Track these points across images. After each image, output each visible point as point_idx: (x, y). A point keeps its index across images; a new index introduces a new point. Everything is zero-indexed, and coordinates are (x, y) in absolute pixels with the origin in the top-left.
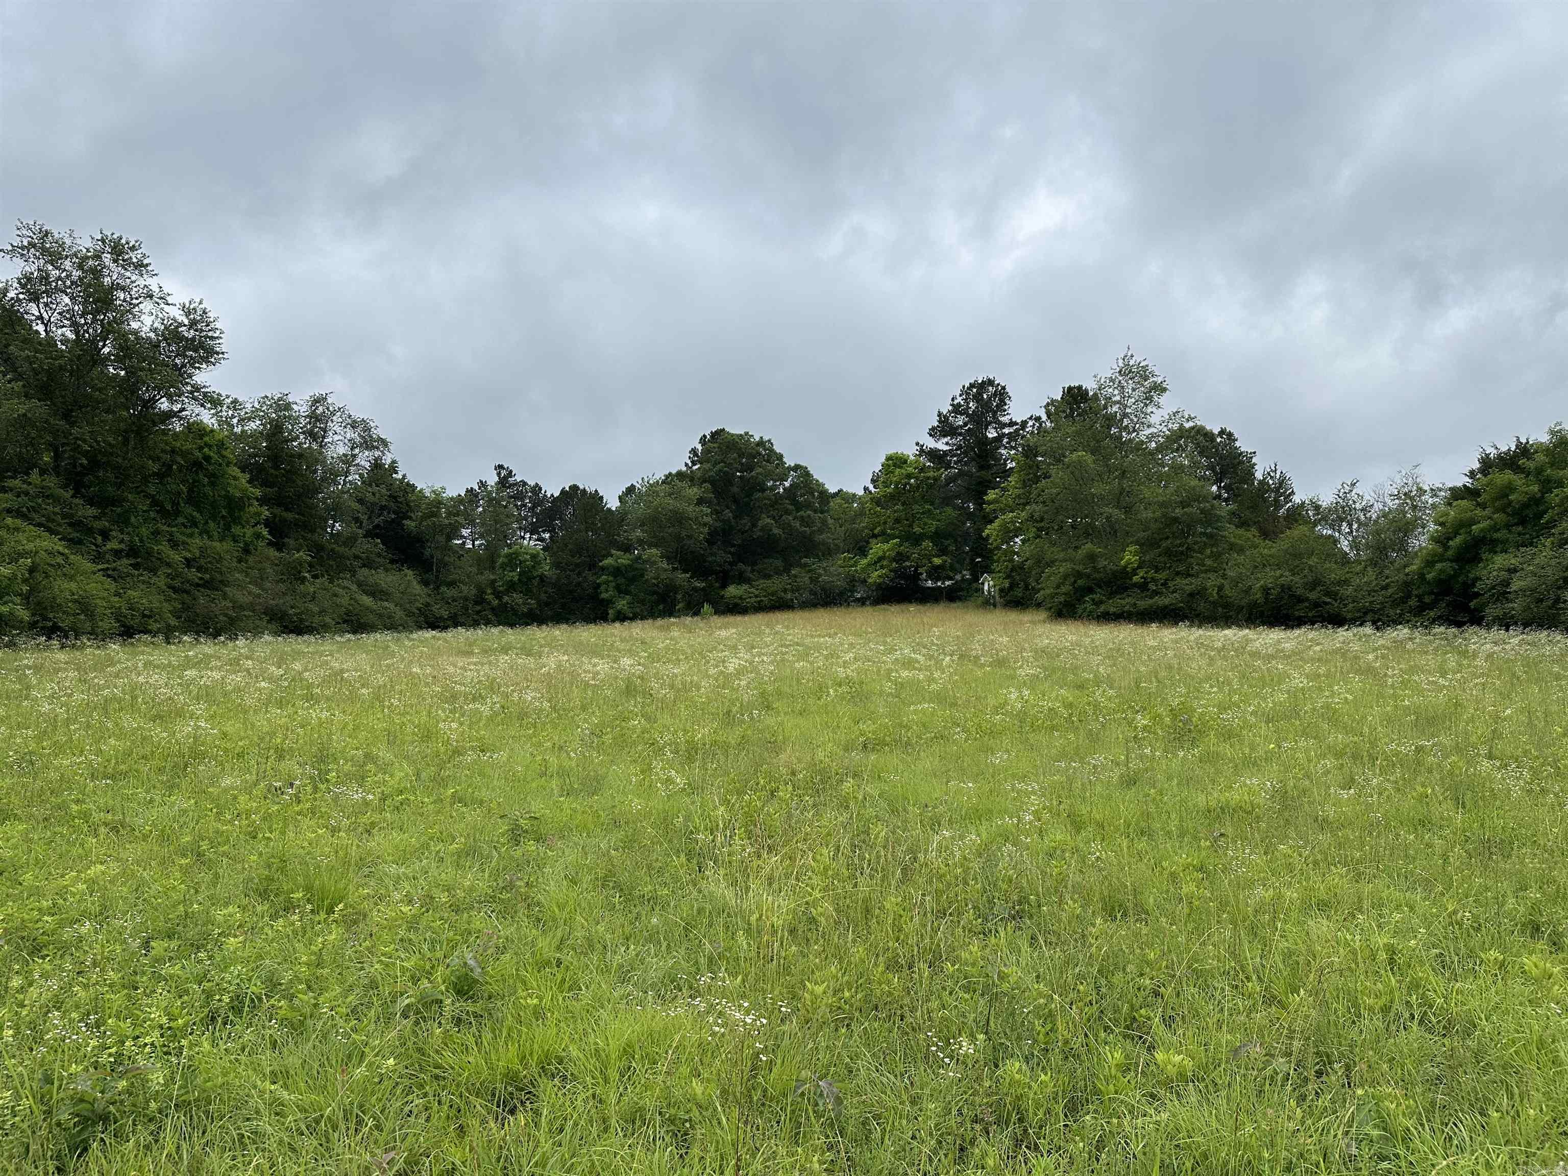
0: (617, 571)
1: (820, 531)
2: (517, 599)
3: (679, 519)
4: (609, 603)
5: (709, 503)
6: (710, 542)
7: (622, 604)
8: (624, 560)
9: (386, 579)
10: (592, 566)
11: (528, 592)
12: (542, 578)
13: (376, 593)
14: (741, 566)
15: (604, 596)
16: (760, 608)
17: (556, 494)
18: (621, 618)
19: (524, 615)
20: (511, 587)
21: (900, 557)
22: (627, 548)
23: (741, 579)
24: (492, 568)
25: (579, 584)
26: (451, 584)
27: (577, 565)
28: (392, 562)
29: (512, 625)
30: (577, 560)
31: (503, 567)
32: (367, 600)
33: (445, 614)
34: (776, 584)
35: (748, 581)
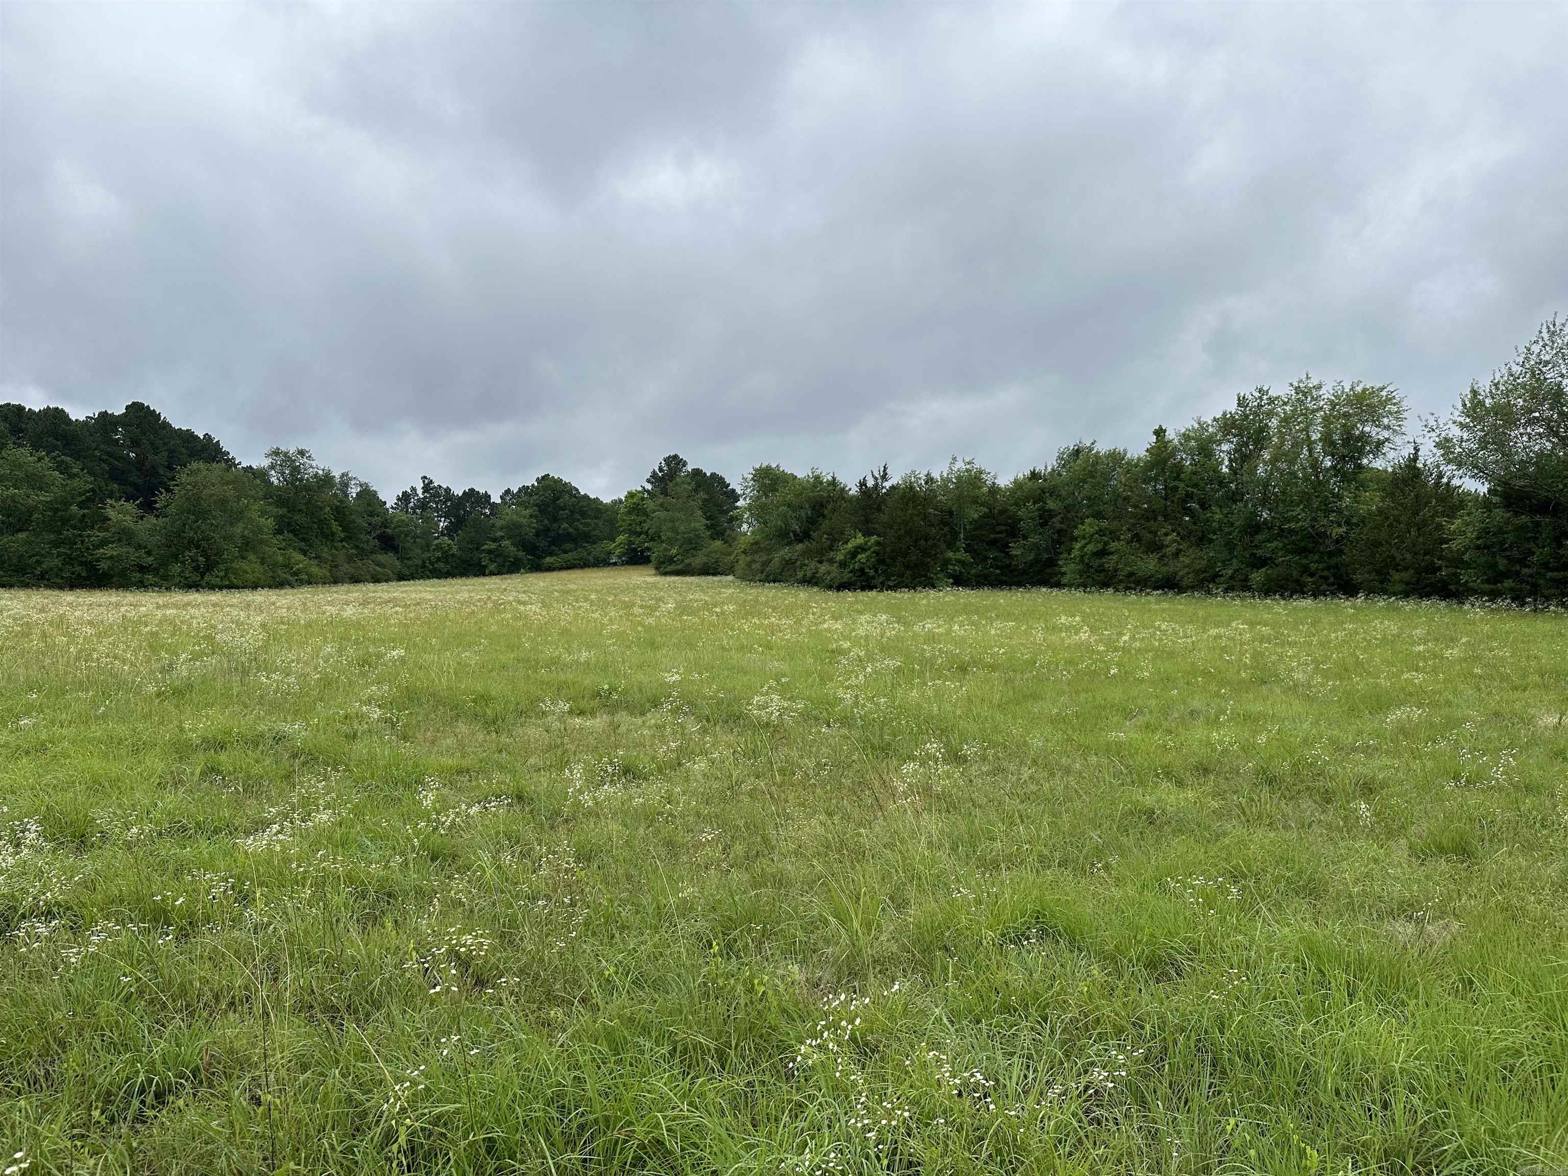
0: (490, 552)
1: (594, 529)
2: (441, 565)
3: (520, 526)
4: (485, 566)
5: (536, 517)
6: (537, 534)
7: (492, 567)
8: (493, 546)
9: (381, 557)
10: (477, 549)
11: (447, 562)
12: (453, 555)
13: (382, 565)
14: (553, 547)
15: (483, 563)
16: (561, 569)
17: (460, 495)
18: (492, 574)
19: (446, 573)
20: (438, 559)
21: (631, 543)
22: (495, 540)
23: (551, 554)
24: (428, 551)
25: (471, 558)
26: (408, 559)
27: (470, 549)
28: (381, 549)
29: (439, 578)
30: (470, 546)
31: (434, 550)
32: (378, 568)
33: (408, 573)
34: (569, 556)
35: (557, 555)
